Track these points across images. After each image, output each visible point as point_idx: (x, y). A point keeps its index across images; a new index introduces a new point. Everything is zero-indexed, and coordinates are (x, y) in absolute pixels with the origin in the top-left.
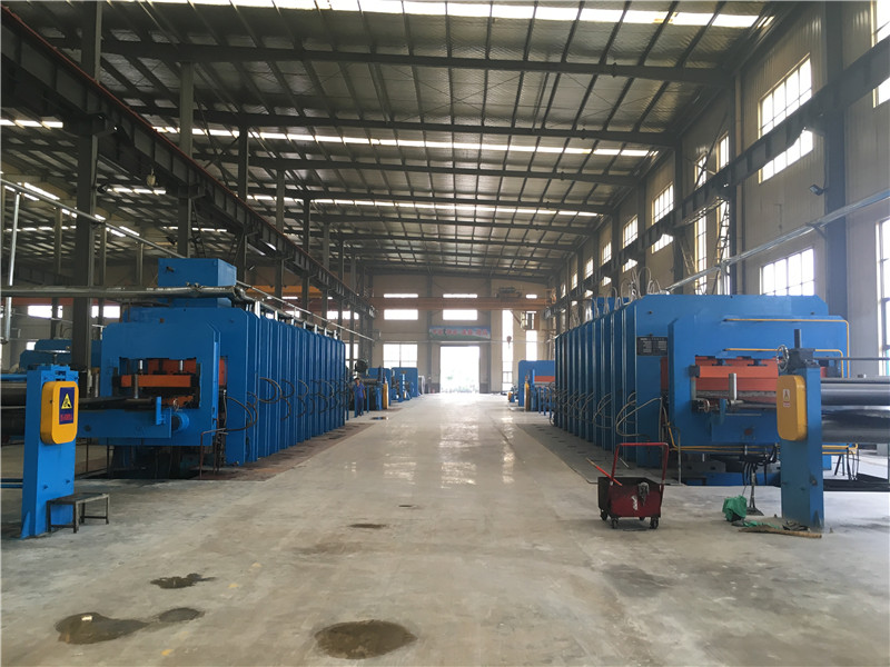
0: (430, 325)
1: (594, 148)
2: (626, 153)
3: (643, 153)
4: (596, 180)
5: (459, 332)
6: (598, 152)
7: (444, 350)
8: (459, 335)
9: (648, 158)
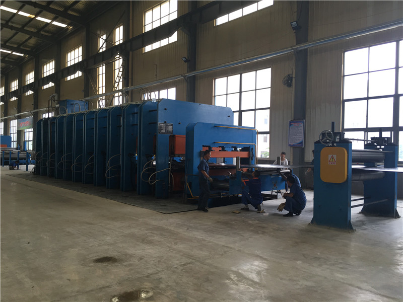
1: (37, 16)
2: (55, 23)
3: (64, 26)
4: (32, 34)
6: (39, 18)
9: (66, 29)
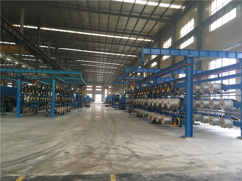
0: (94, 91)
5: (99, 92)
7: (96, 95)
8: (98, 93)
